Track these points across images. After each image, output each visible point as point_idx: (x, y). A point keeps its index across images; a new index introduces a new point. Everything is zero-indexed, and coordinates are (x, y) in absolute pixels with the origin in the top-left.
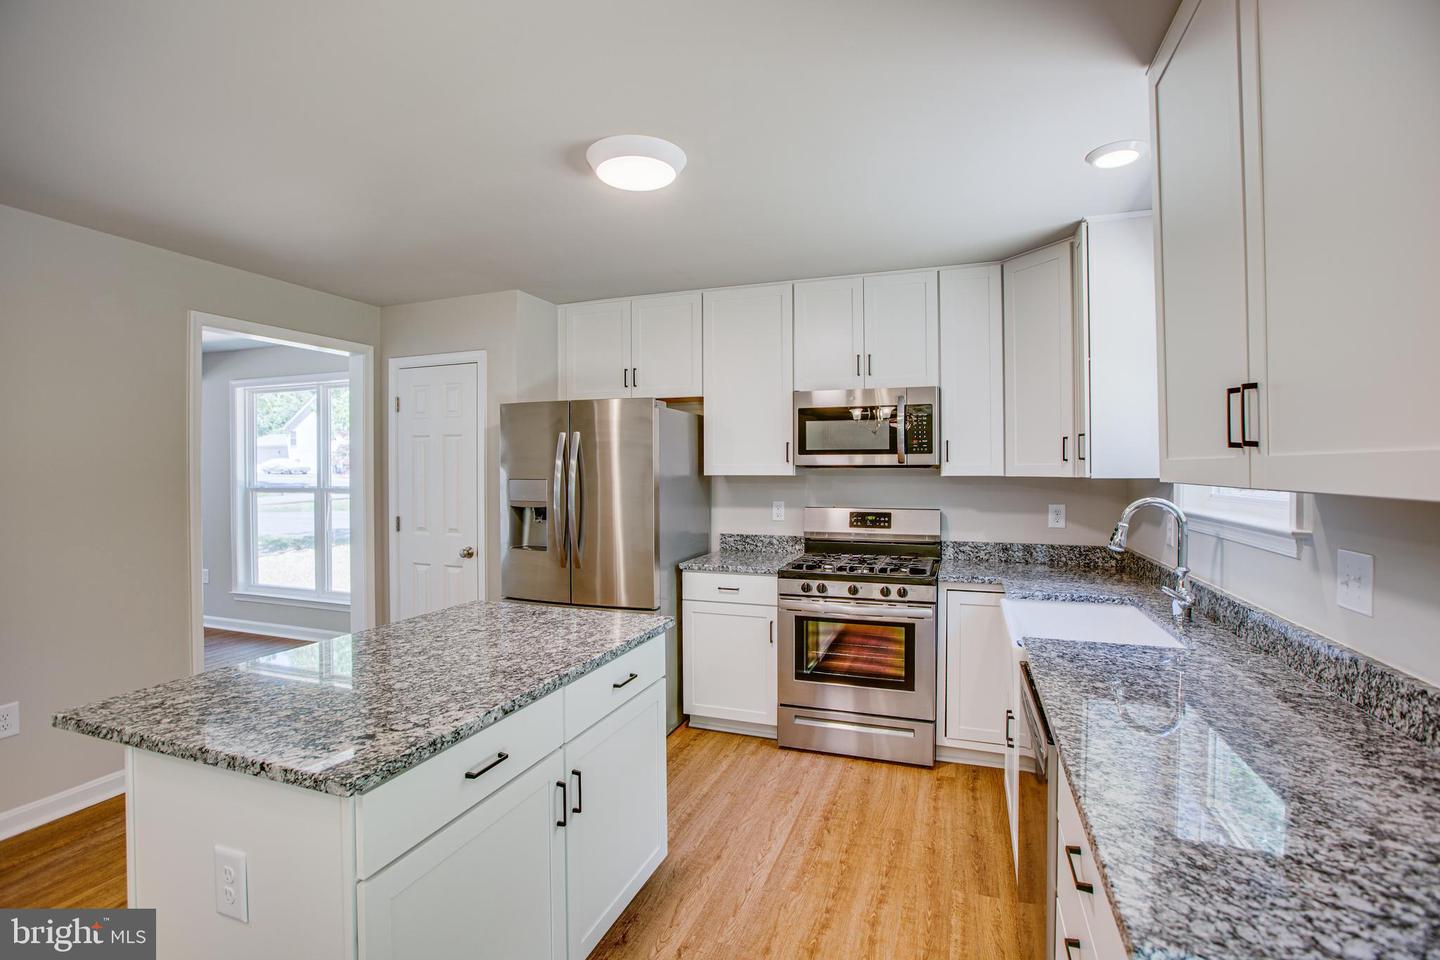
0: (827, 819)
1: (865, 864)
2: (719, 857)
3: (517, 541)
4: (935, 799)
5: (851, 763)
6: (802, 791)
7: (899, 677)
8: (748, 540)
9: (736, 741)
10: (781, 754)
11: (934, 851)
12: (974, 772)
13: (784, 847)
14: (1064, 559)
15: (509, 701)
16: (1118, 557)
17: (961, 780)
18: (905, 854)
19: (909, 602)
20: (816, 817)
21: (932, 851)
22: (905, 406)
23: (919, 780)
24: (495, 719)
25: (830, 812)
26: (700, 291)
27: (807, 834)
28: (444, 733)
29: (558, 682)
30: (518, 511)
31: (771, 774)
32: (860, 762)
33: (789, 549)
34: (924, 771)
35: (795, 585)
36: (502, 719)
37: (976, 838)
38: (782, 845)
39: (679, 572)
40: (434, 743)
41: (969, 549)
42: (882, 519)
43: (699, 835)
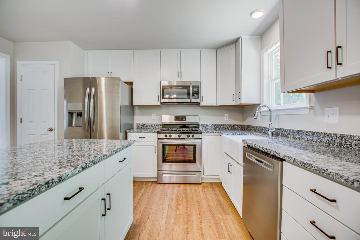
0: (177, 201)
1: (192, 212)
2: (148, 218)
3: (70, 124)
4: (204, 192)
5: (179, 185)
6: (168, 194)
7: (192, 160)
8: (145, 125)
9: (145, 183)
10: (159, 185)
11: (209, 206)
12: (211, 183)
13: (168, 211)
14: (228, 128)
15: (84, 164)
16: (240, 127)
17: (209, 186)
18: (202, 208)
19: (194, 139)
20: (174, 201)
21: (209, 205)
22: (192, 86)
23: (198, 187)
24: (79, 171)
25: (178, 199)
26: (133, 50)
27: (174, 206)
28: (54, 178)
29: (103, 158)
30: (71, 114)
31: (157, 191)
32: (181, 185)
33: (157, 127)
34: (199, 185)
35: (162, 136)
36: (81, 171)
37: (218, 200)
38: (167, 211)
39: (126, 133)
40: (48, 183)
41: (206, 126)
42: (183, 118)
43: (140, 212)
